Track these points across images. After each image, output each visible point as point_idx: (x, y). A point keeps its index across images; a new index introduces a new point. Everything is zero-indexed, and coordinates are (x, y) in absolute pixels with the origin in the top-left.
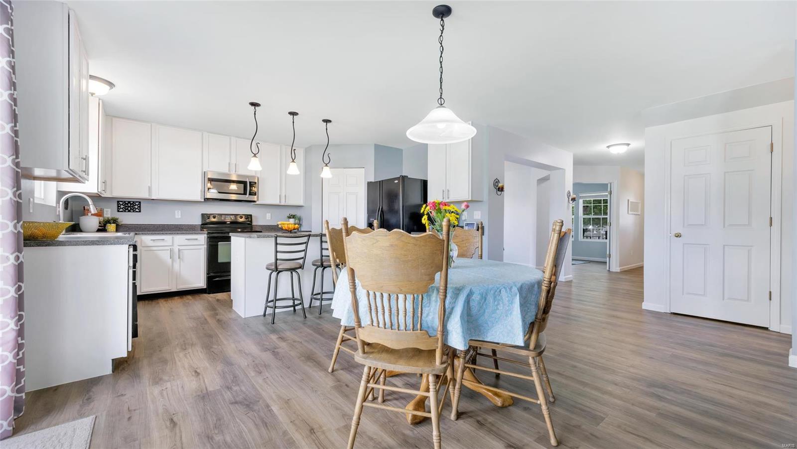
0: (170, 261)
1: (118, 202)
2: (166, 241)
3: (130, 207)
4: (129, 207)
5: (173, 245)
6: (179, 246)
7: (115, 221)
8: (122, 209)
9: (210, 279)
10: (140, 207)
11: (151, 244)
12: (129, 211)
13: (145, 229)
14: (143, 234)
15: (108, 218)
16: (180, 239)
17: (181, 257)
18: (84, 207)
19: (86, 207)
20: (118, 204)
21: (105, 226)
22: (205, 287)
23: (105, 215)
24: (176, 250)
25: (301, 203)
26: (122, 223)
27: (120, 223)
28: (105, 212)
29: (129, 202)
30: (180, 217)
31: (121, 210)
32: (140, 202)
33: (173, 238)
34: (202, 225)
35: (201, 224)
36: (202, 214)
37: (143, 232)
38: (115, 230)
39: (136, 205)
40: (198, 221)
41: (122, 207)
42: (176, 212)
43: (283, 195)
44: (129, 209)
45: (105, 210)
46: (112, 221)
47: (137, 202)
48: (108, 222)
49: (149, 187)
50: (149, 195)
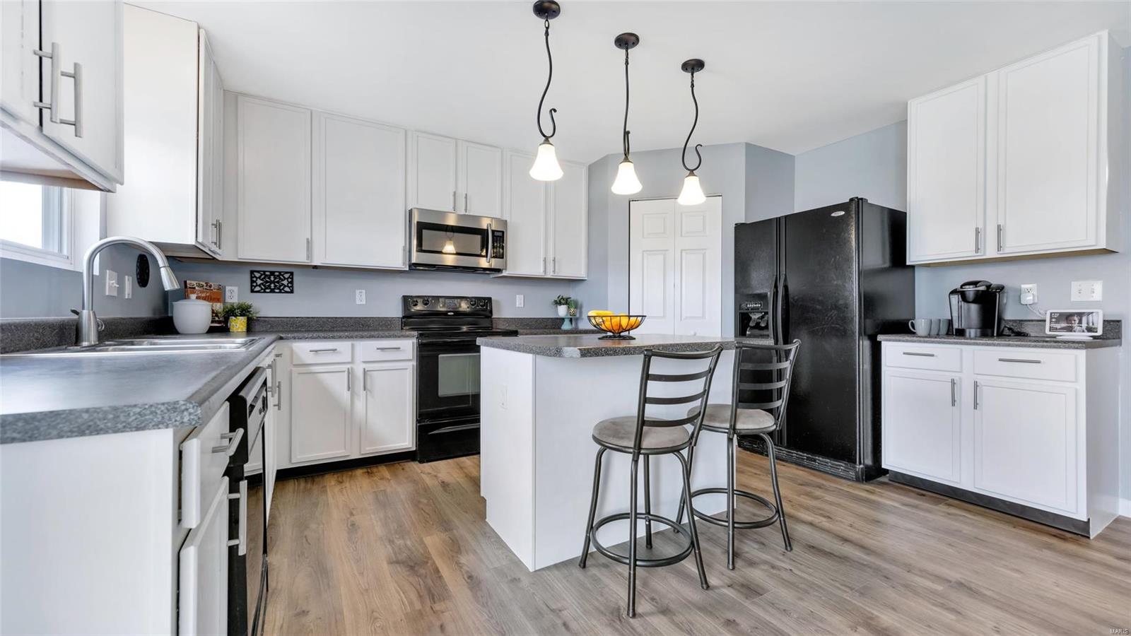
0: (346, 395)
1: (252, 272)
2: (340, 353)
3: (274, 282)
4: (271, 282)
5: (352, 362)
6: (364, 362)
7: (244, 310)
8: (260, 286)
9: (422, 432)
10: (292, 282)
11: (310, 359)
12: (272, 291)
13: (302, 326)
14: (295, 338)
15: (232, 305)
16: (367, 349)
17: (368, 387)
18: (185, 282)
19: (188, 282)
20: (252, 277)
21: (226, 320)
22: (414, 449)
23: (228, 300)
24: (360, 374)
25: (581, 273)
26: (258, 315)
27: (255, 316)
28: (228, 294)
29: (272, 273)
30: (364, 303)
31: (258, 289)
32: (292, 274)
33: (353, 345)
34: (404, 317)
35: (401, 316)
36: (404, 296)
37: (296, 335)
38: (245, 329)
39: (285, 278)
40: (396, 311)
41: (259, 282)
42: (358, 292)
43: (551, 257)
44: (272, 286)
45: (228, 288)
46: (238, 312)
47: (287, 273)
48: (230, 312)
49: (308, 239)
50: (308, 257)
